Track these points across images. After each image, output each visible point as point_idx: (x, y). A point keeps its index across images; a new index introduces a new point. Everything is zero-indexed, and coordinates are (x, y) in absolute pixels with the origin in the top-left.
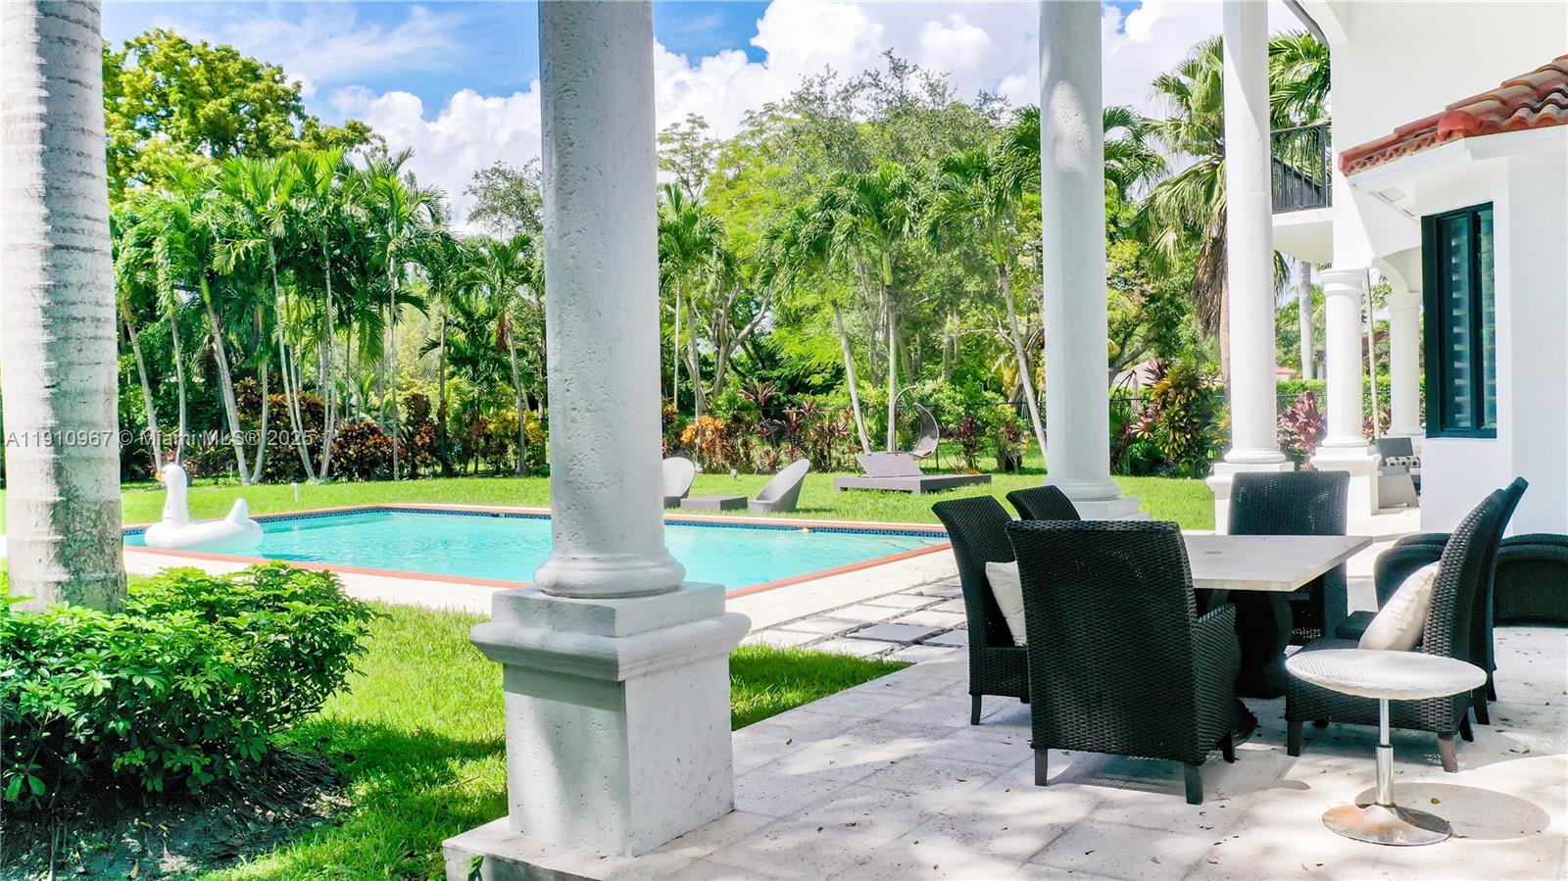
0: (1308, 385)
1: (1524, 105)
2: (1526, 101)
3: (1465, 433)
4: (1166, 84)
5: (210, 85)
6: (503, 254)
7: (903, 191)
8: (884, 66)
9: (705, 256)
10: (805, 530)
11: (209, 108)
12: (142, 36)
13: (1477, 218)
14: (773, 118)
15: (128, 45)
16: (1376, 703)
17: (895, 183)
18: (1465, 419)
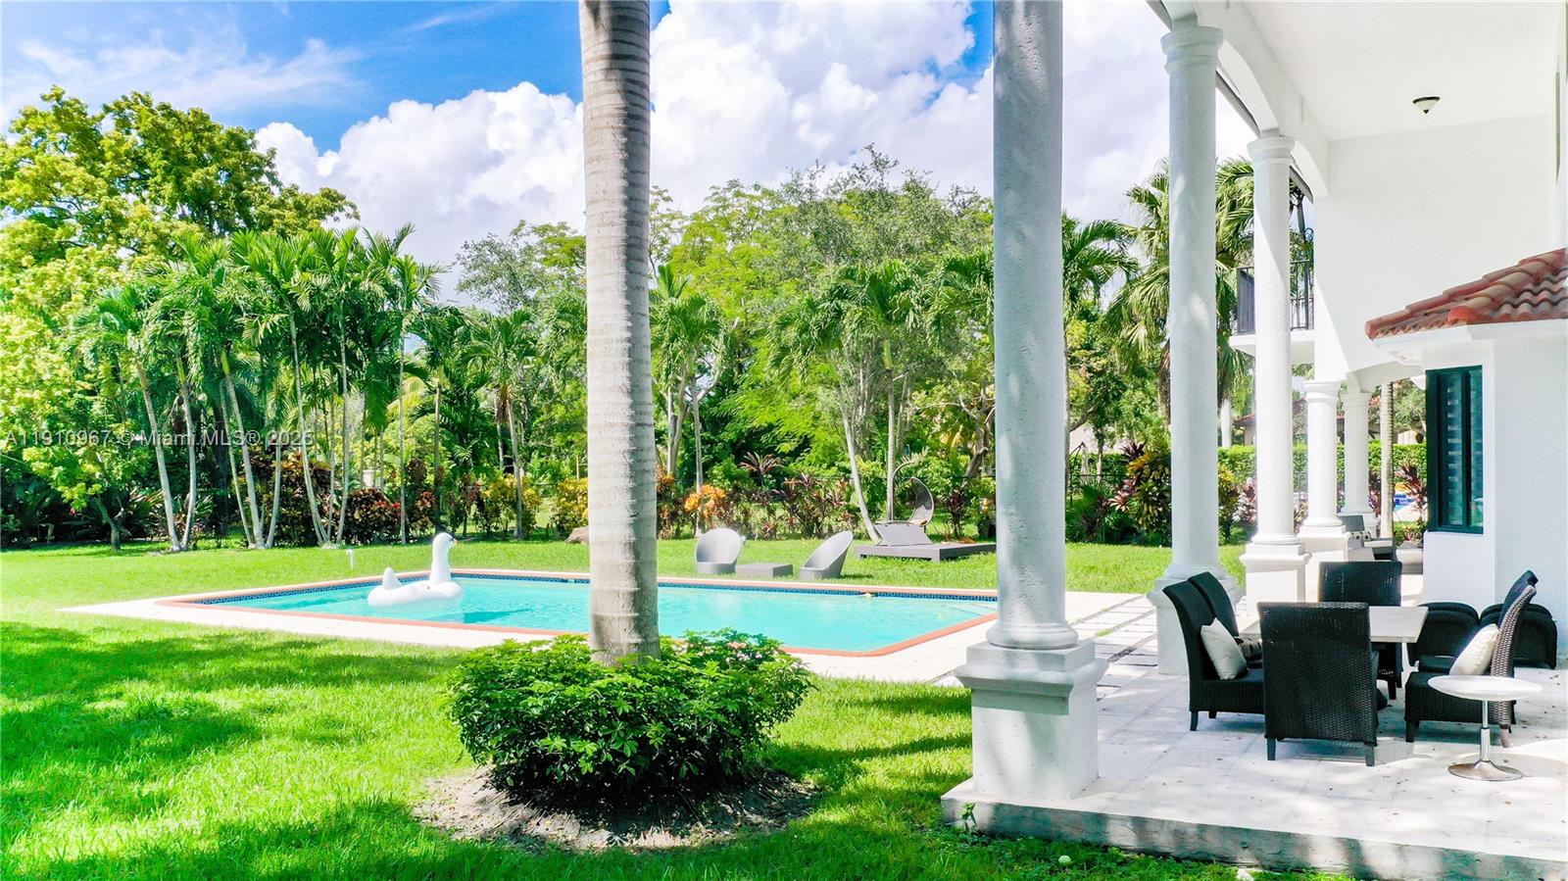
0: (1228, 453)
1: (1508, 303)
2: (1507, 299)
3: (1457, 529)
4: (1138, 195)
5: (194, 152)
6: (505, 328)
7: (907, 284)
8: (868, 160)
9: (711, 337)
10: (868, 595)
11: (196, 176)
12: (120, 100)
13: (1469, 378)
14: (738, 194)
15: (107, 109)
16: (1479, 704)
17: (900, 278)
18: (1458, 520)
